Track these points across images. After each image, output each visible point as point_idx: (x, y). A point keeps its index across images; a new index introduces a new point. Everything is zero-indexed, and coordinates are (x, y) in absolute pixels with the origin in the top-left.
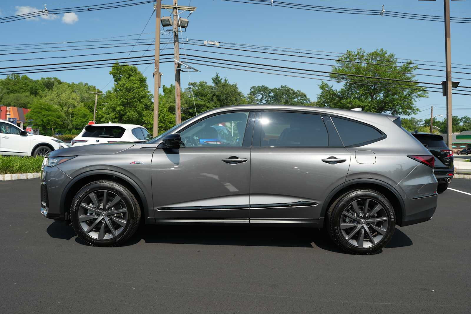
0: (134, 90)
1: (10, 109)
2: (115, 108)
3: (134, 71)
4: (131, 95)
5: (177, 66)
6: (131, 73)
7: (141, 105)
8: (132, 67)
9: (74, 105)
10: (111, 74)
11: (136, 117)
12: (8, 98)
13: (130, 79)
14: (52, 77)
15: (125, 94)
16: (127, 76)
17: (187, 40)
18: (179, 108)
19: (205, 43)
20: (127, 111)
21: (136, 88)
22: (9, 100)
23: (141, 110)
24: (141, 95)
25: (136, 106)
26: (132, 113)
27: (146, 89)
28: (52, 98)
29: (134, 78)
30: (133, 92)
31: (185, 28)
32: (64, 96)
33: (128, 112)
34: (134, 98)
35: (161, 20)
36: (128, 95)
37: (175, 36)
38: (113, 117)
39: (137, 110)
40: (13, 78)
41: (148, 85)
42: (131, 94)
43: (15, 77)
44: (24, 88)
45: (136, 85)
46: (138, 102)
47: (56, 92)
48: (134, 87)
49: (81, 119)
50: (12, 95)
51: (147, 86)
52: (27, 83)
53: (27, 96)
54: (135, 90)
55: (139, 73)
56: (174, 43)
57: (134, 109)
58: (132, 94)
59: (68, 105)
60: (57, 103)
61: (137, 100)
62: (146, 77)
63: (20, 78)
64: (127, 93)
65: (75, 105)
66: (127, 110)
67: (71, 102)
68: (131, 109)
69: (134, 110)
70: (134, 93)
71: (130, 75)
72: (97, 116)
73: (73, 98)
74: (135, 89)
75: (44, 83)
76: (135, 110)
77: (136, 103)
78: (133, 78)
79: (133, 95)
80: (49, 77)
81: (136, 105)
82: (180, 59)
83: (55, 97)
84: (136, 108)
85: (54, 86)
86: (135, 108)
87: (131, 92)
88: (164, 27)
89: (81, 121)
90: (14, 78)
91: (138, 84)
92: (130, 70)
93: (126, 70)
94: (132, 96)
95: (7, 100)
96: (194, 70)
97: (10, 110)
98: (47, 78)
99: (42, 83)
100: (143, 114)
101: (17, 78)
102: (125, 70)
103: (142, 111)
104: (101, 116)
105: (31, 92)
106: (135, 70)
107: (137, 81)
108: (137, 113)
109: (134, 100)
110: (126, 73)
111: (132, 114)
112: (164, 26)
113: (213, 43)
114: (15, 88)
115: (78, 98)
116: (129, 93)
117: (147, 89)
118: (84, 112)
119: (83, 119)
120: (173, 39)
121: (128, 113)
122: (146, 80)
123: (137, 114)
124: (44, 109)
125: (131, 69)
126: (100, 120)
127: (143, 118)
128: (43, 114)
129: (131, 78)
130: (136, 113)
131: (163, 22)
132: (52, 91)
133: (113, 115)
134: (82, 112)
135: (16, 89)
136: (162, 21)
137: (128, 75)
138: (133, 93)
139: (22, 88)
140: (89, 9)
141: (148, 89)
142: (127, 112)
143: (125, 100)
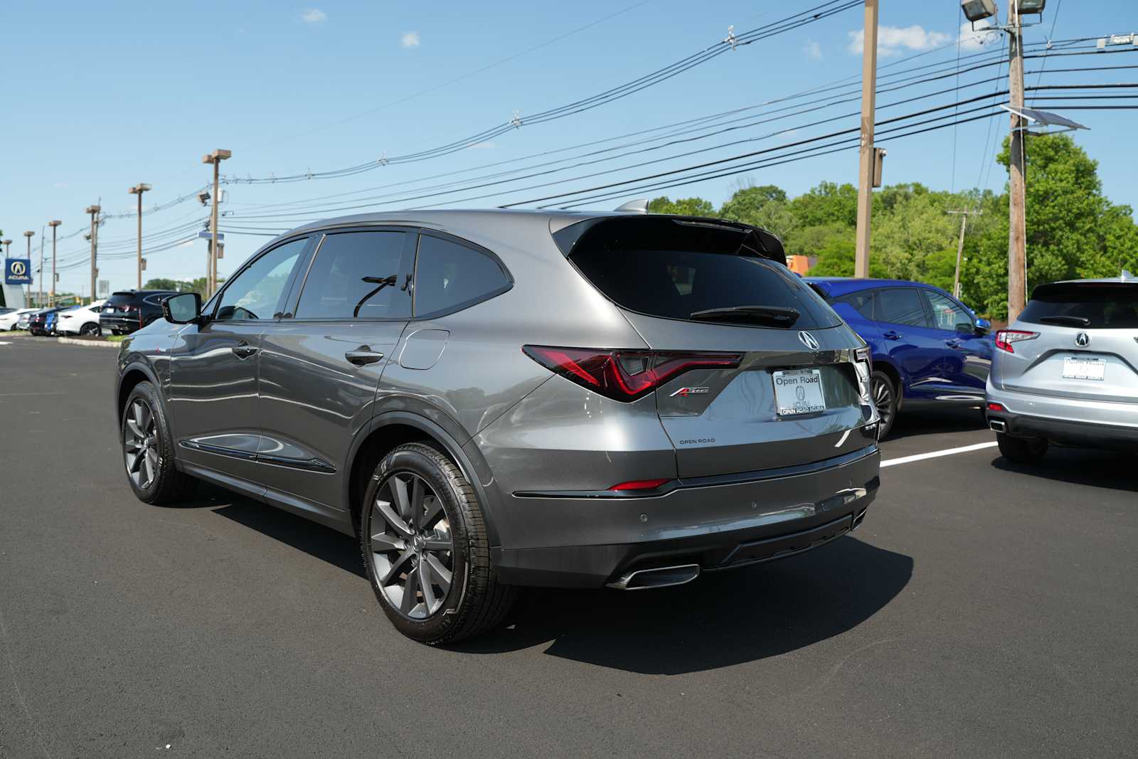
0: (1056, 198)
1: (791, 261)
2: (1005, 249)
3: (1061, 147)
4: (1048, 211)
5: (1014, 122)
6: (1052, 153)
7: (1074, 238)
8: (1055, 138)
9: (938, 245)
10: (1002, 163)
11: (1059, 270)
12: (801, 237)
13: (1048, 169)
14: (910, 183)
15: (1032, 210)
16: (1040, 162)
17: (1047, 46)
18: (1017, 239)
19: (1101, 44)
20: (1036, 255)
21: (1060, 192)
22: (800, 242)
23: (1074, 251)
24: (1074, 211)
25: (1060, 241)
26: (1049, 257)
27: (1094, 191)
28: (889, 231)
29: (1060, 167)
30: (1052, 204)
31: (1039, 15)
32: (917, 225)
33: (1038, 256)
34: (1056, 219)
35: (963, 7)
36: (1040, 211)
37: (1011, 41)
38: (999, 271)
39: (1065, 251)
40: (823, 192)
41: (1100, 181)
42: (1048, 208)
43: (828, 190)
44: (836, 213)
45: (1064, 184)
46: (1068, 228)
47: (900, 218)
48: (1056, 191)
49: (942, 278)
50: (808, 229)
51: (1098, 186)
52: (843, 203)
53: (839, 231)
54: (1059, 198)
55: (1077, 153)
56: (1008, 61)
57: (1056, 248)
58: (1051, 210)
59: (924, 247)
60: (902, 243)
61: (1065, 223)
62: (1094, 161)
63: (836, 191)
64: (1037, 207)
65: (941, 245)
66: (1036, 252)
67: (932, 239)
68: (1047, 250)
69: (1056, 252)
70: (1055, 206)
71: (1049, 160)
72: (967, 270)
73: (939, 228)
74: (1059, 195)
75: (884, 198)
76: (1058, 250)
77: (1060, 233)
78: (1056, 166)
79: (1054, 211)
80: (903, 183)
81: (1061, 236)
82: (1026, 101)
83: (896, 230)
84: (1061, 246)
85: (896, 203)
86: (1058, 245)
87: (1048, 205)
88: (975, 23)
89: (941, 283)
90: (825, 191)
91: (1068, 182)
92: (1049, 147)
93: (1038, 146)
94: (1051, 215)
95: (795, 242)
96: (1069, 128)
97: (792, 264)
98: (897, 187)
99: (879, 199)
100: (1081, 259)
101: (830, 191)
102: (1034, 147)
103: (1078, 254)
104: (975, 270)
105: (850, 221)
106: (1066, 145)
107: (1066, 175)
108: (1063, 259)
109: (1054, 223)
110: (1039, 155)
111: (1049, 261)
112: (973, 19)
113: (1126, 39)
114: (819, 214)
115: (949, 227)
116: (1043, 208)
117: (1097, 193)
118: (950, 262)
119: (947, 278)
120: (1007, 52)
121: (1037, 259)
122: (1096, 169)
123: (1063, 262)
124: (847, 257)
125: (1053, 143)
126: (974, 279)
127: (1078, 272)
128: (842, 270)
129: (1052, 166)
130: (1060, 259)
131: (970, 8)
132: (892, 216)
133: (1000, 267)
134: (946, 262)
135: (820, 217)
136: (967, 8)
137: (1043, 161)
138: (1053, 207)
139: (833, 214)
140: (816, 16)
141: (1100, 193)
142: (1035, 257)
143: (1032, 225)
